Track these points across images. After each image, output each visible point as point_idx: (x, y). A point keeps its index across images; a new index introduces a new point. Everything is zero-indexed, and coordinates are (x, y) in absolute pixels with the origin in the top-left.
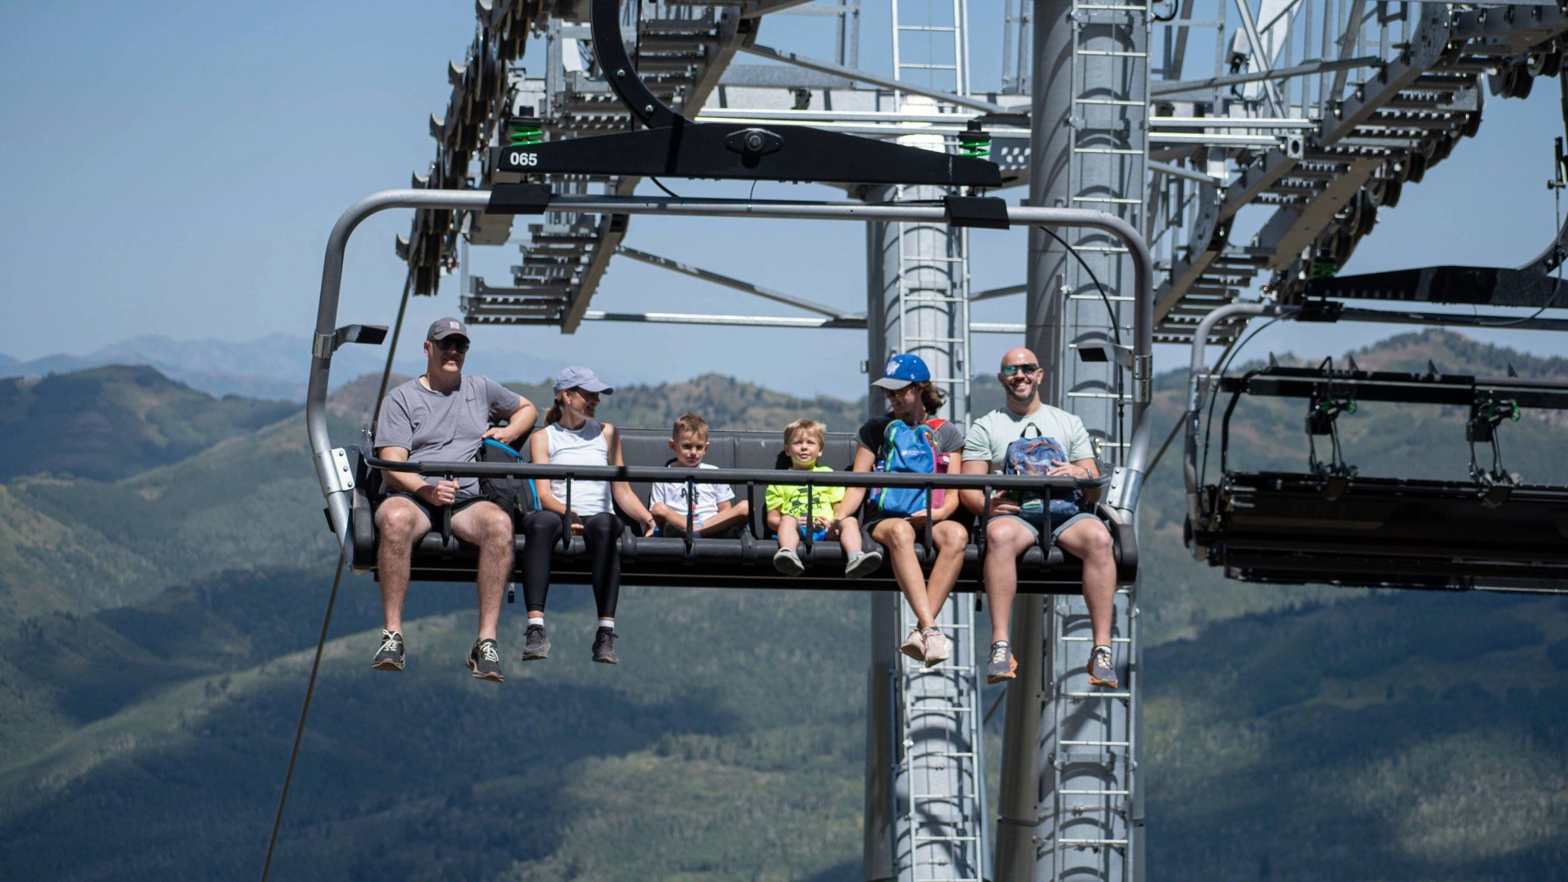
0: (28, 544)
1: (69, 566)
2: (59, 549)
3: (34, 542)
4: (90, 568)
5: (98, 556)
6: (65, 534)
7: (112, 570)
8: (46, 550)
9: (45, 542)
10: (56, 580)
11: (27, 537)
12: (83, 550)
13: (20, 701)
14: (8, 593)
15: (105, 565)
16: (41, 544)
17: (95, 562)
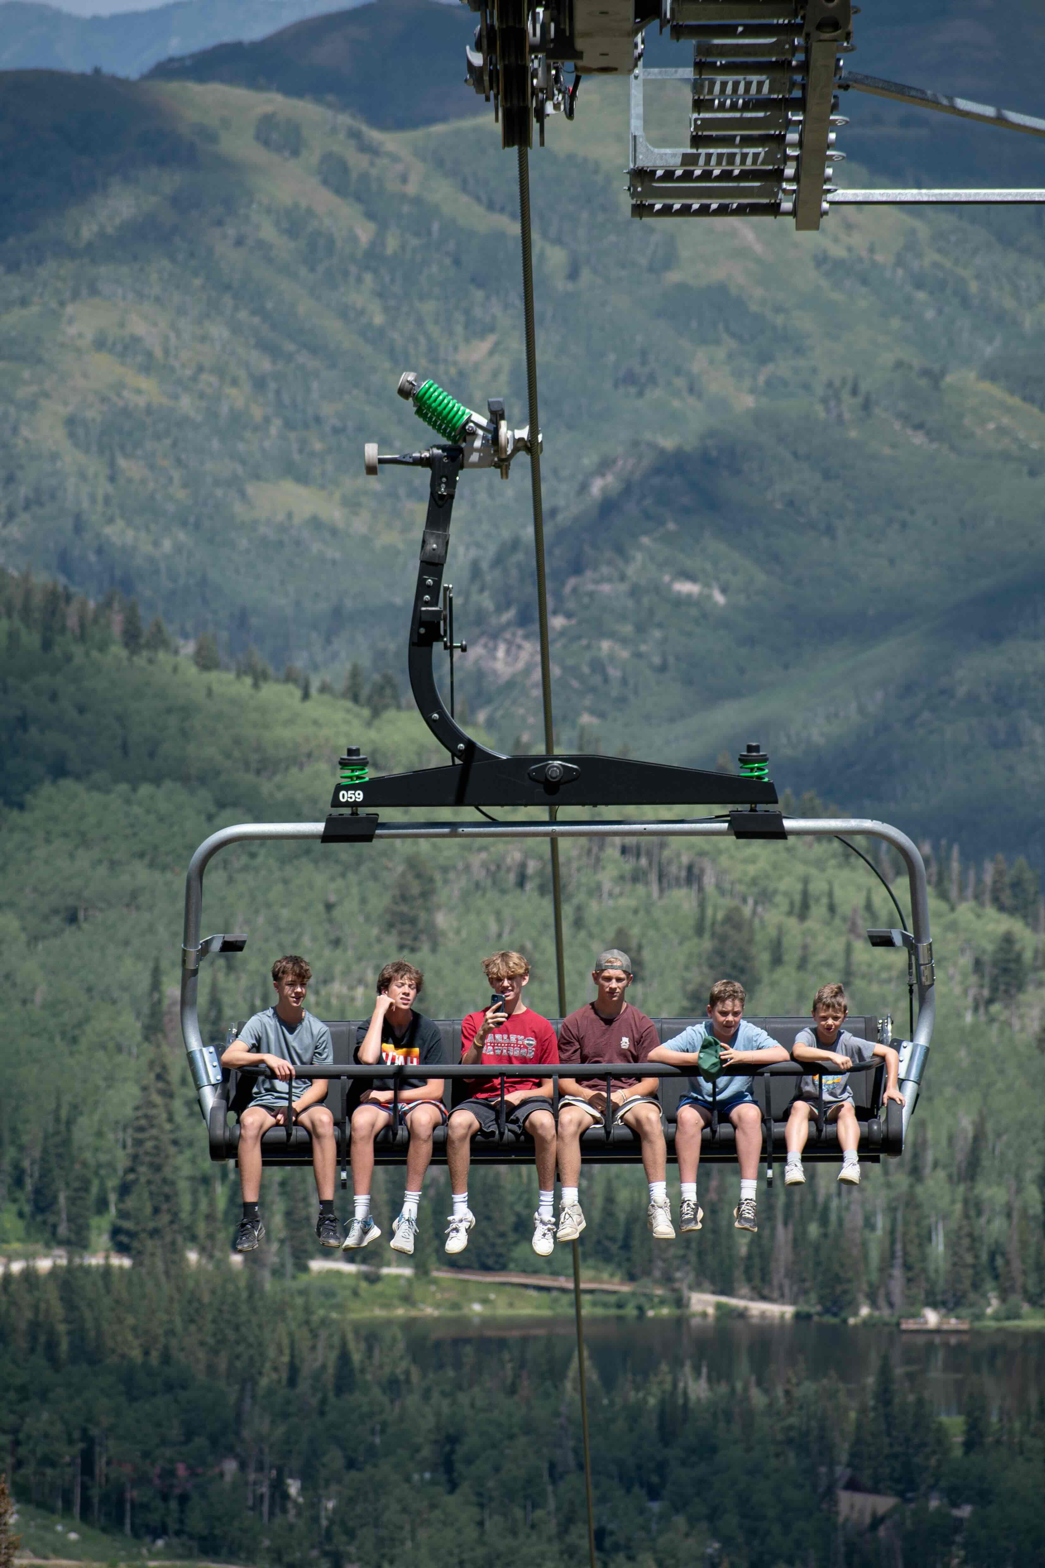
0: (838, 252)
1: (921, 296)
2: (900, 262)
3: (849, 249)
4: (965, 301)
5: (978, 277)
6: (913, 232)
7: (1009, 304)
8: (874, 264)
9: (872, 250)
10: (895, 323)
11: (836, 240)
12: (948, 264)
13: (825, 541)
14: (799, 351)
15: (994, 294)
16: (864, 254)
17: (974, 287)
